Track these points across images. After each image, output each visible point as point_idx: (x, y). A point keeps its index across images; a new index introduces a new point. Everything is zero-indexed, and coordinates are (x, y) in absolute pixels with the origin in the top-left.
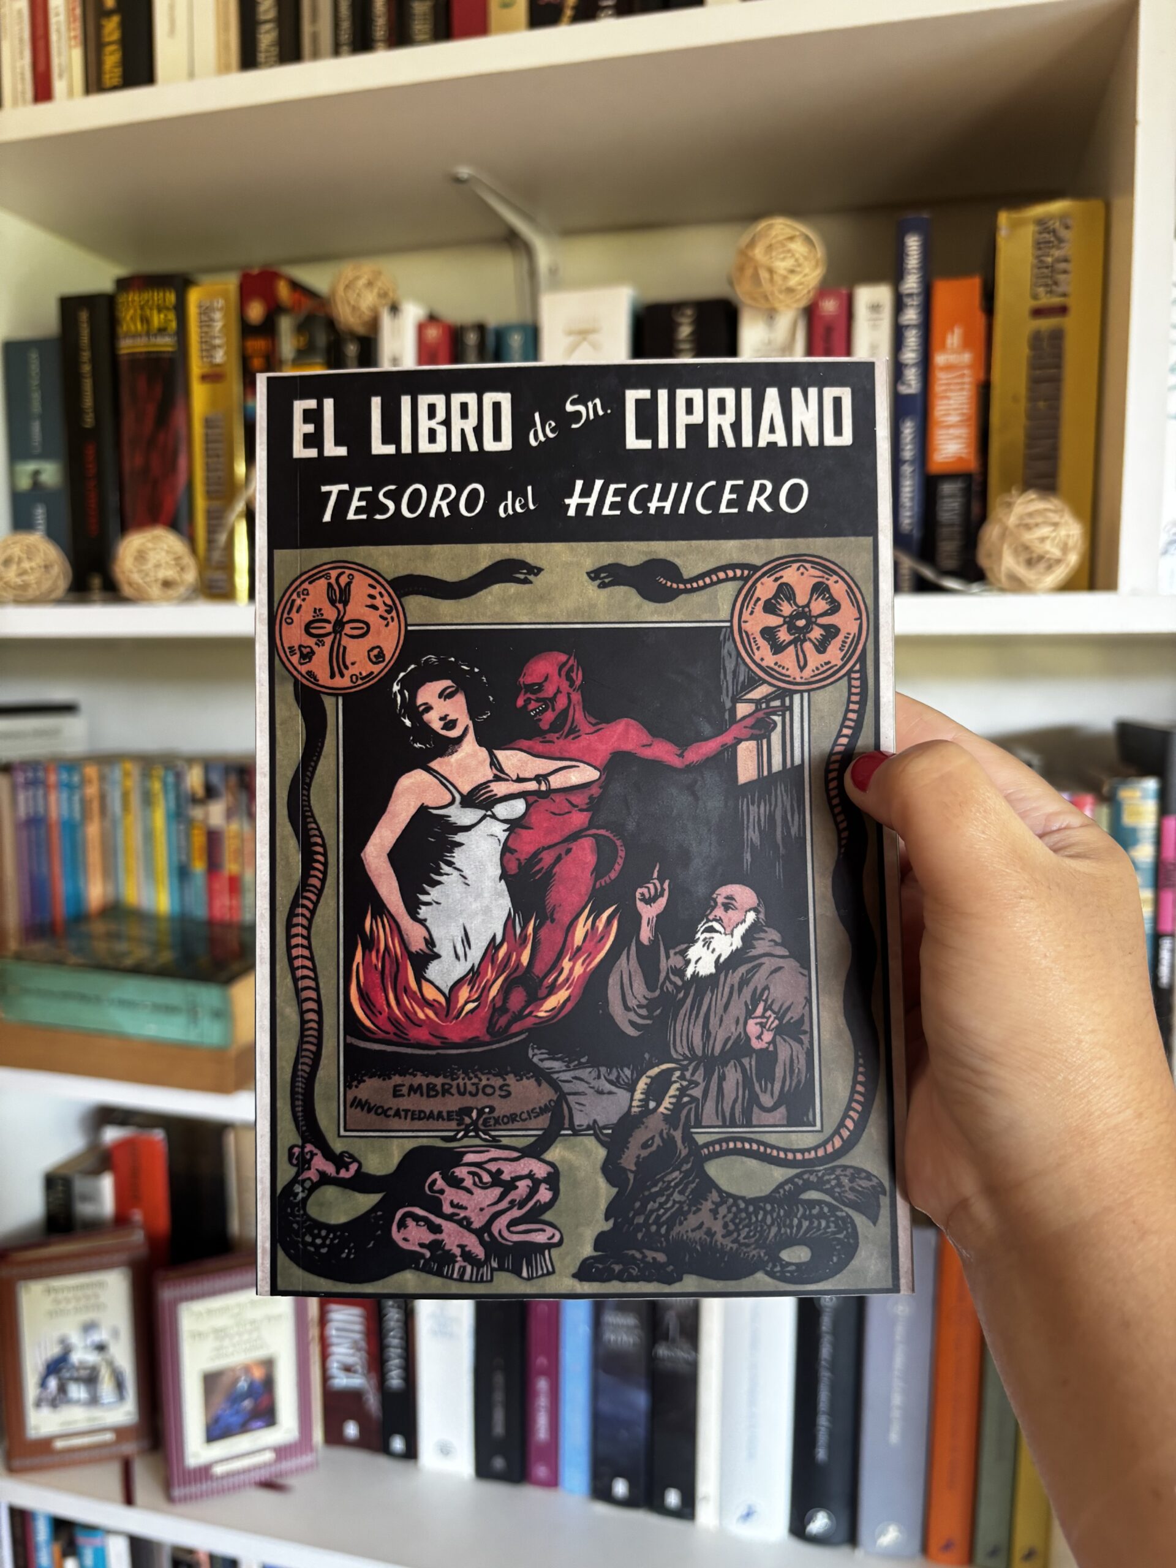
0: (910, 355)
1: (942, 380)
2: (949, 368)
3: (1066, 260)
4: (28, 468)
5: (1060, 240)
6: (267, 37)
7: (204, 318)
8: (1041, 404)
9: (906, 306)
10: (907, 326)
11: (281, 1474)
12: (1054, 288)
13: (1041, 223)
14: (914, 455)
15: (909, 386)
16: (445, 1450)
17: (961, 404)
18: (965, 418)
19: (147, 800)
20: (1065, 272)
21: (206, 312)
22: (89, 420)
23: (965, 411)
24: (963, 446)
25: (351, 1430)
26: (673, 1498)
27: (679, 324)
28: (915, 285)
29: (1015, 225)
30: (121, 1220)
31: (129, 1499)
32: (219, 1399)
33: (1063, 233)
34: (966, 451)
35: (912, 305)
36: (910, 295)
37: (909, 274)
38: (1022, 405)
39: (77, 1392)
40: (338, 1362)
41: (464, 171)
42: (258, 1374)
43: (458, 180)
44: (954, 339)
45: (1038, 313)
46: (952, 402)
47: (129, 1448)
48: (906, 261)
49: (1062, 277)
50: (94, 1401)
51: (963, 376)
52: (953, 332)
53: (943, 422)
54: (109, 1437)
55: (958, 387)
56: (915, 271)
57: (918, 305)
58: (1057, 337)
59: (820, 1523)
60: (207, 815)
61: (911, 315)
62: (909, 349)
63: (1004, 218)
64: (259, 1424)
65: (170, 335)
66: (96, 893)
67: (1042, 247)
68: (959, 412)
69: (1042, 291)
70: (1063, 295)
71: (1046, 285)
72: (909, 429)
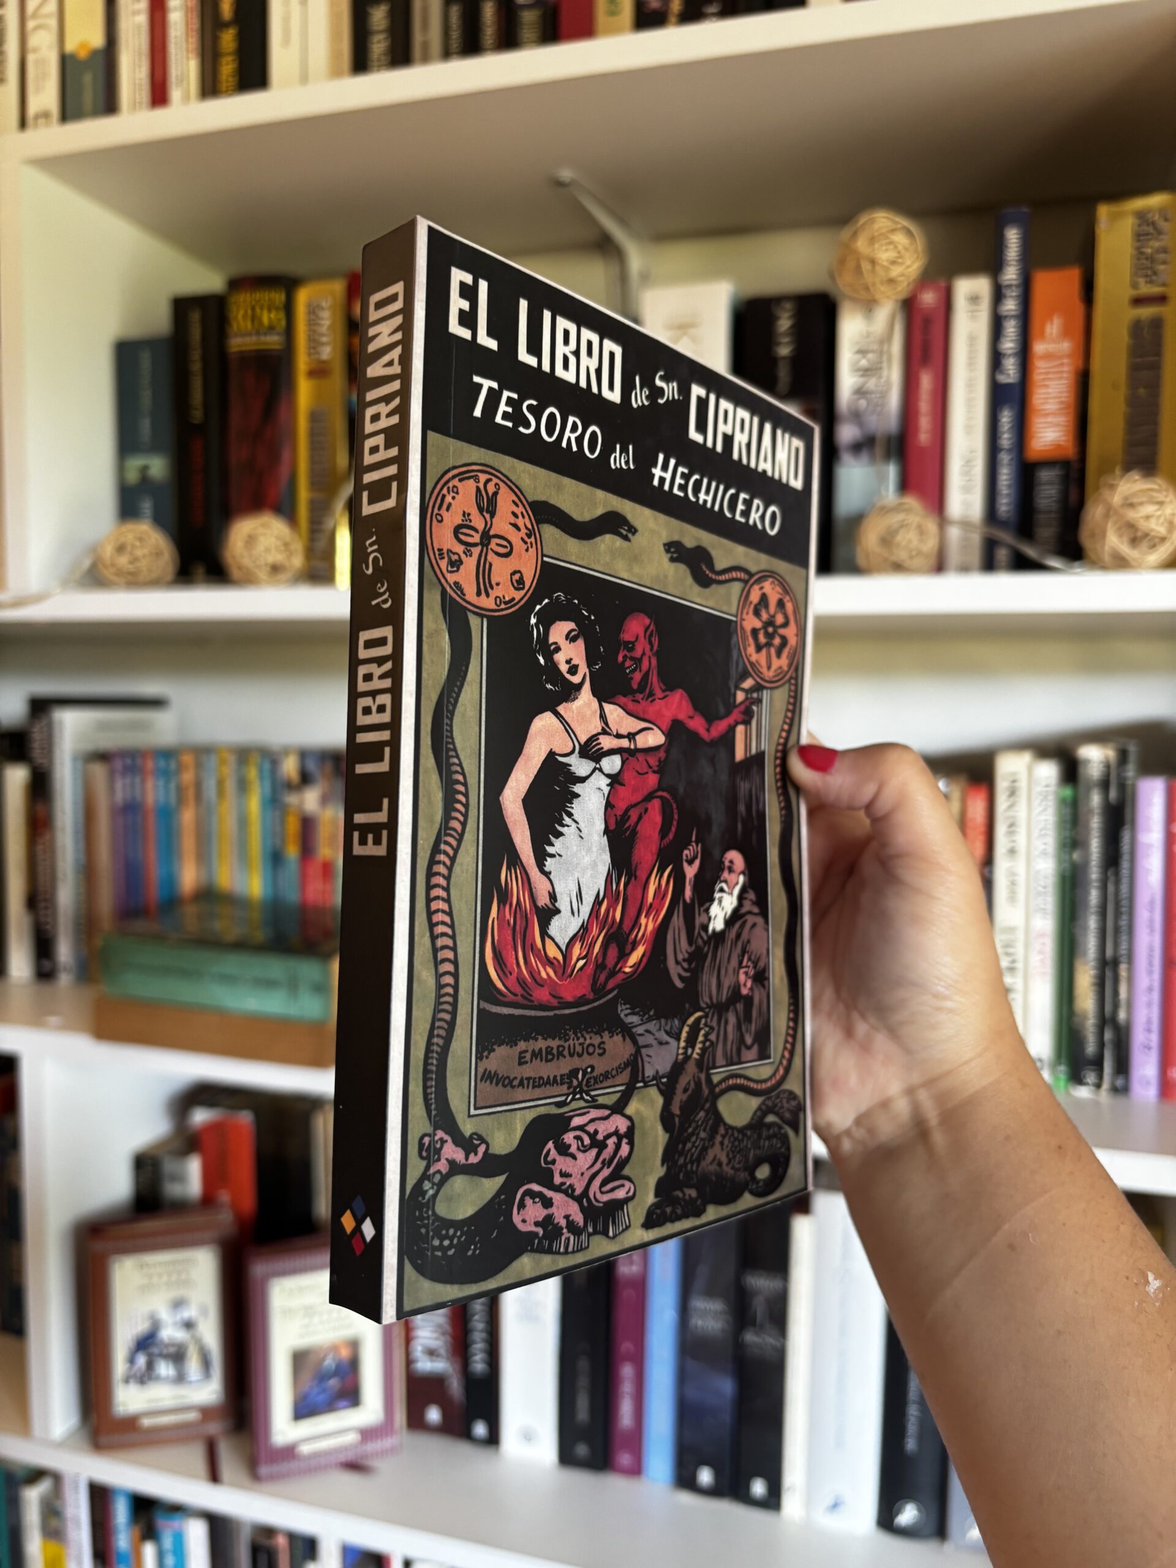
0: (1009, 344)
1: (1041, 369)
2: (1048, 356)
3: (1164, 250)
4: (135, 463)
5: (1160, 232)
6: (378, 46)
7: (313, 317)
8: (1142, 391)
9: (1005, 297)
10: (1007, 317)
11: (366, 1456)
12: (1154, 278)
13: (1142, 216)
14: (1012, 444)
15: (1008, 375)
16: (528, 1436)
17: (1061, 392)
18: (1062, 406)
19: (243, 786)
20: (1164, 263)
21: (313, 311)
22: (197, 415)
23: (1063, 399)
24: (1062, 434)
25: (434, 1415)
26: (758, 1488)
27: (777, 318)
28: (1014, 277)
29: (1114, 218)
30: (208, 1200)
31: (214, 1476)
32: (307, 1377)
33: (1163, 225)
35: (1011, 297)
36: (1010, 286)
37: (1008, 265)
38: (1122, 392)
39: (165, 1369)
40: (422, 1345)
41: (566, 174)
42: (345, 1353)
43: (560, 184)
44: (1053, 327)
45: (1138, 301)
46: (1050, 390)
47: (214, 1428)
48: (1006, 253)
49: (1162, 267)
50: (181, 1378)
51: (1062, 364)
52: (1052, 321)
53: (1043, 410)
54: (192, 1416)
55: (1057, 376)
56: (1014, 263)
57: (1017, 296)
58: (1157, 324)
59: (908, 1515)
60: (302, 803)
61: (1010, 306)
62: (1009, 339)
63: (1103, 211)
64: (344, 1403)
65: (278, 334)
66: (189, 877)
67: (1142, 238)
68: (1057, 400)
69: (1142, 281)
70: (1164, 285)
71: (1146, 276)
72: (1006, 418)
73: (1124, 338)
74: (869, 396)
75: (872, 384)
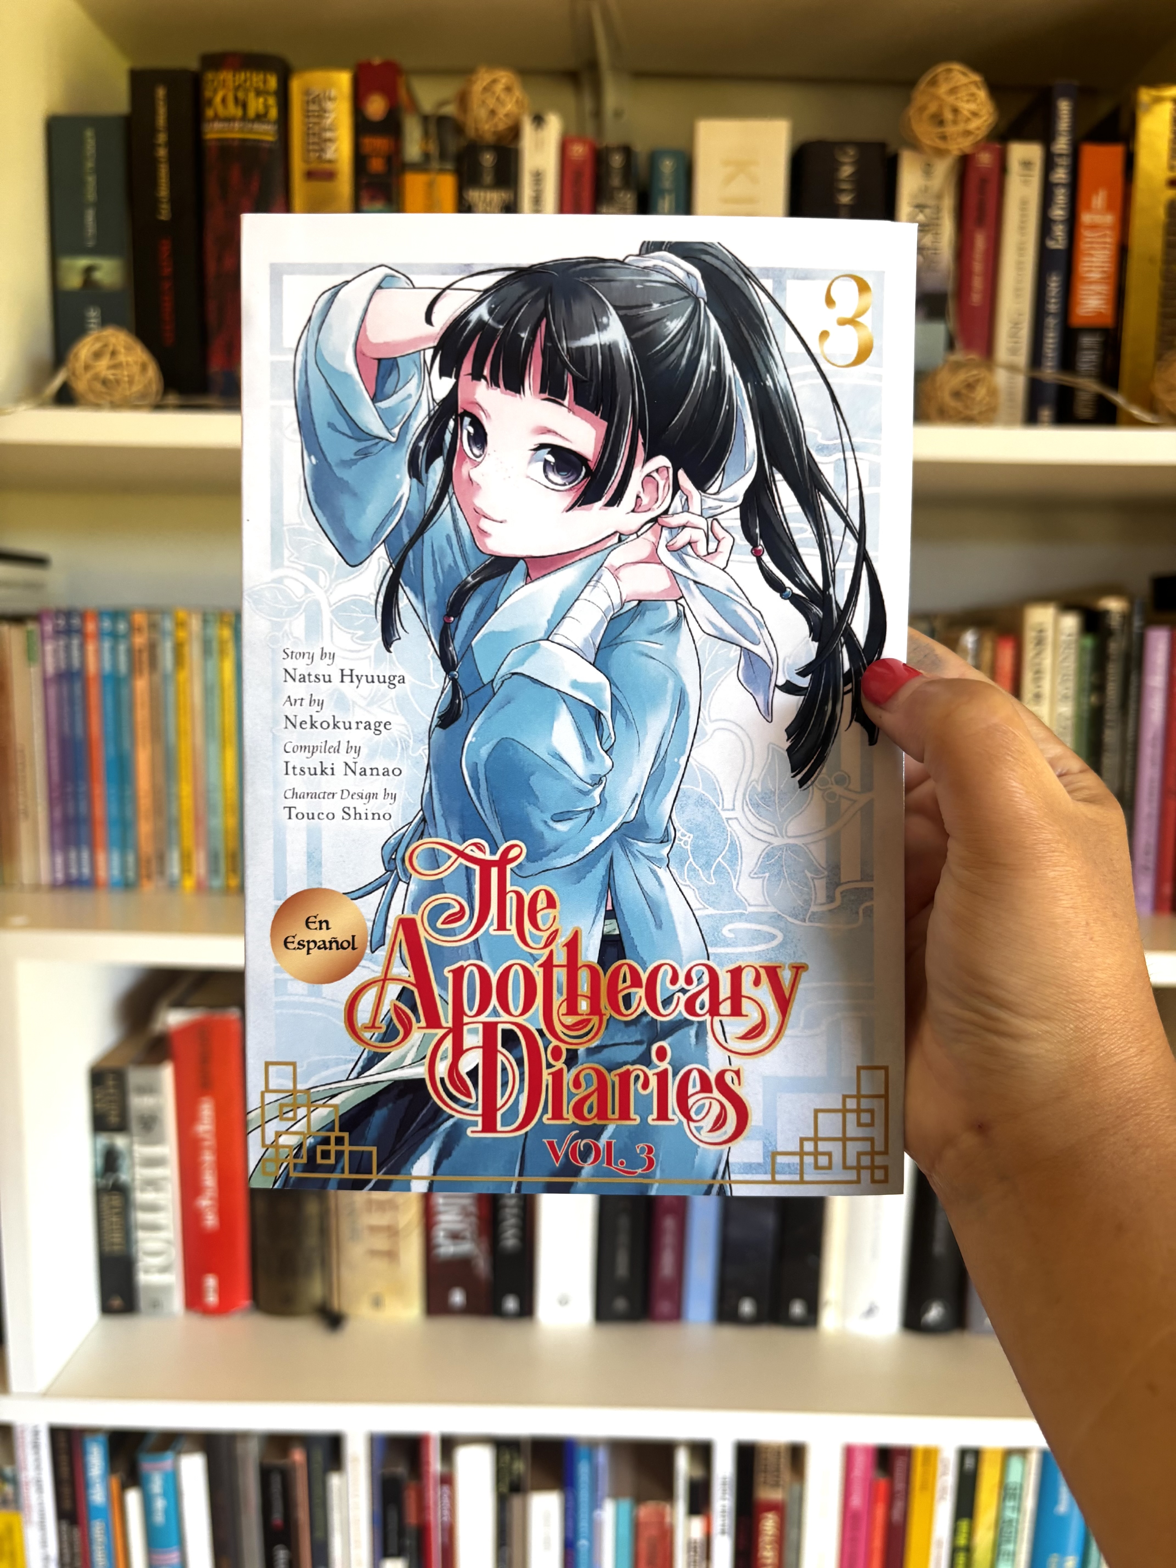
0: (1058, 212)
1: (1086, 239)
2: (1093, 227)
4: (77, 263)
7: (314, 107)
8: (1174, 267)
9: (1057, 165)
10: (1057, 185)
14: (1058, 308)
15: (1057, 240)
16: (564, 1301)
17: (1103, 262)
18: (1105, 275)
19: (210, 649)
21: (315, 100)
22: (164, 212)
23: (1105, 269)
24: (1102, 302)
25: (457, 1297)
26: (798, 1309)
27: (839, 163)
28: (1065, 147)
29: (1155, 102)
34: (1104, 307)
35: (1062, 165)
36: (1061, 155)
37: (1059, 135)
38: (1158, 267)
40: (445, 1230)
44: (1099, 200)
45: (1174, 183)
46: (1094, 259)
48: (1058, 123)
51: (1105, 235)
52: (1098, 194)
53: (1088, 278)
55: (1102, 246)
56: (1065, 134)
57: (1067, 165)
59: (934, 1313)
61: (1061, 175)
62: (1058, 206)
63: (1145, 95)
65: (270, 124)
68: (1101, 269)
72: (1054, 284)
73: (1160, 215)
74: (925, 252)
75: (927, 240)
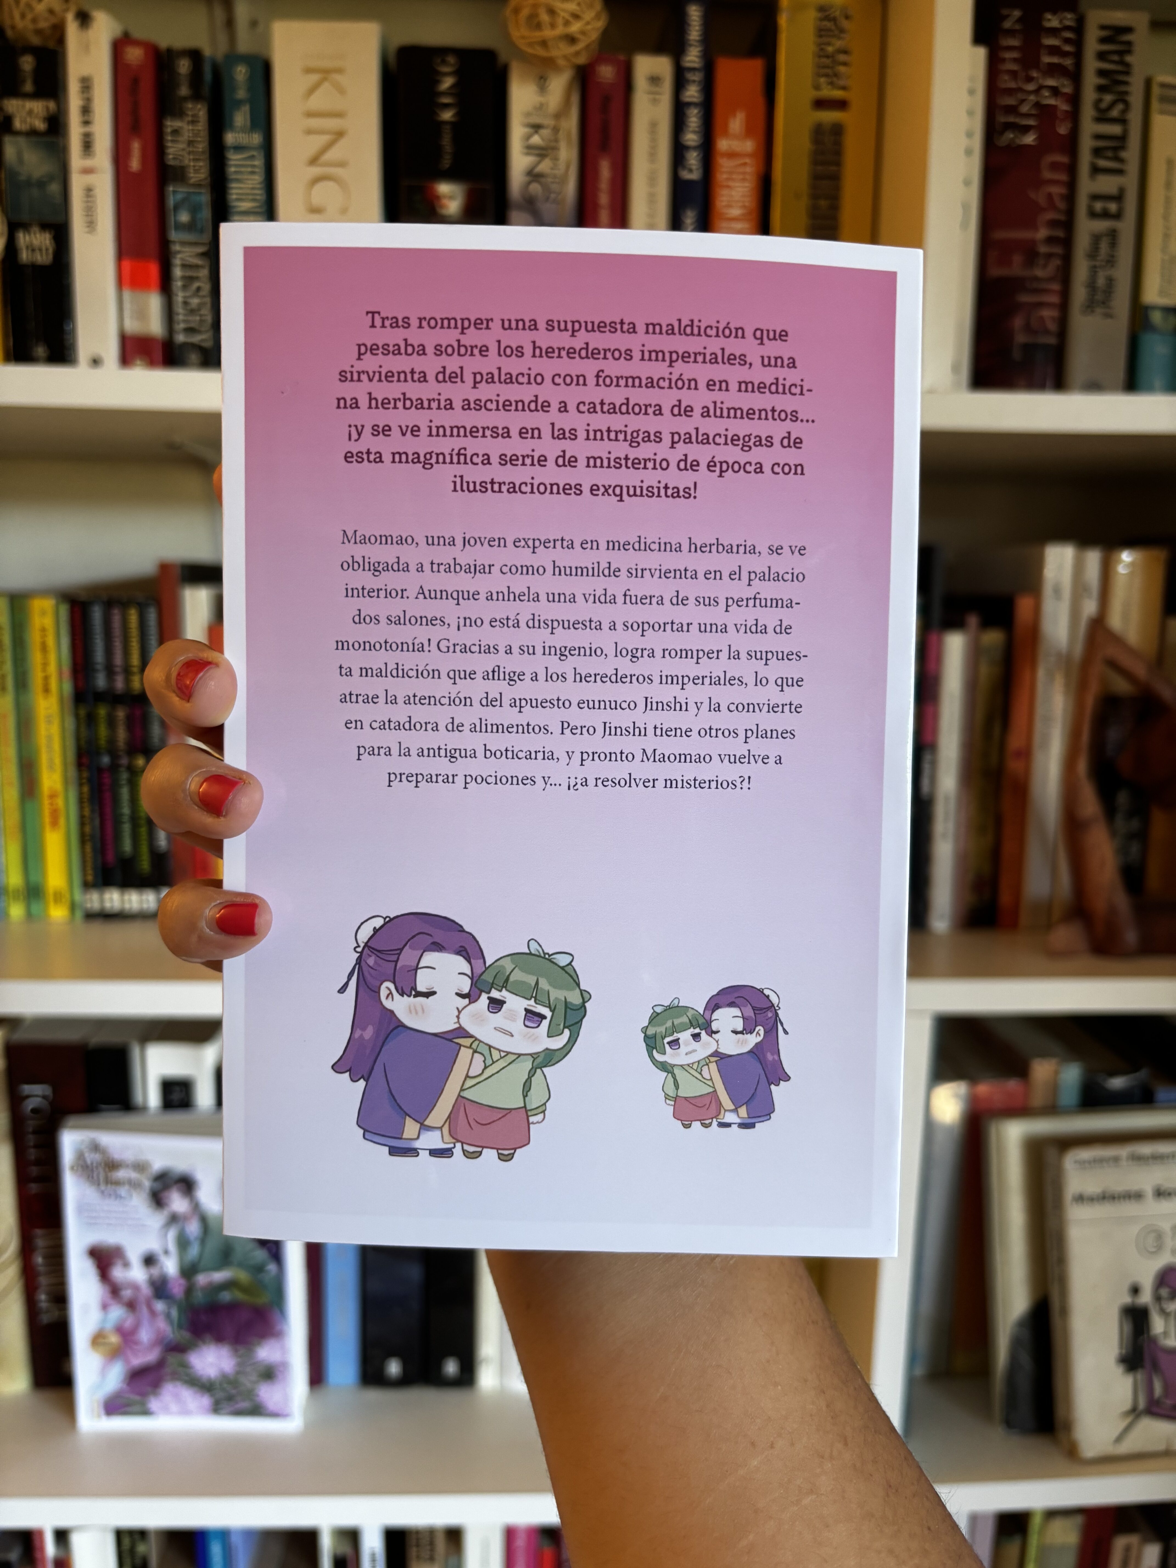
0: (691, 138)
1: (724, 167)
2: (731, 155)
3: (845, 50)
5: (841, 30)
8: (823, 203)
9: (688, 81)
10: (689, 104)
12: (835, 80)
13: (823, 9)
15: (690, 171)
17: (744, 195)
18: (746, 211)
20: (845, 64)
23: (747, 204)
26: (451, 1367)
27: (440, 74)
28: (696, 59)
29: (796, 9)
33: (844, 22)
35: (694, 82)
36: (693, 69)
37: (691, 45)
38: (804, 203)
44: (737, 123)
45: (820, 104)
46: (734, 193)
48: (689, 32)
49: (842, 69)
51: (745, 164)
52: (735, 116)
53: (726, 213)
55: (741, 177)
56: (696, 44)
57: (700, 82)
58: (837, 130)
61: (693, 92)
62: (691, 129)
63: (785, 1)
67: (823, 33)
68: (740, 203)
69: (822, 80)
70: (844, 88)
71: (827, 75)
72: (689, 219)
73: (805, 143)
74: (543, 180)
75: (545, 166)
